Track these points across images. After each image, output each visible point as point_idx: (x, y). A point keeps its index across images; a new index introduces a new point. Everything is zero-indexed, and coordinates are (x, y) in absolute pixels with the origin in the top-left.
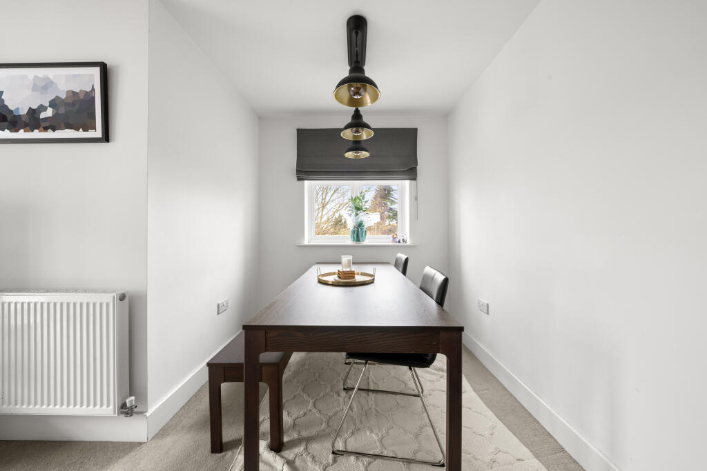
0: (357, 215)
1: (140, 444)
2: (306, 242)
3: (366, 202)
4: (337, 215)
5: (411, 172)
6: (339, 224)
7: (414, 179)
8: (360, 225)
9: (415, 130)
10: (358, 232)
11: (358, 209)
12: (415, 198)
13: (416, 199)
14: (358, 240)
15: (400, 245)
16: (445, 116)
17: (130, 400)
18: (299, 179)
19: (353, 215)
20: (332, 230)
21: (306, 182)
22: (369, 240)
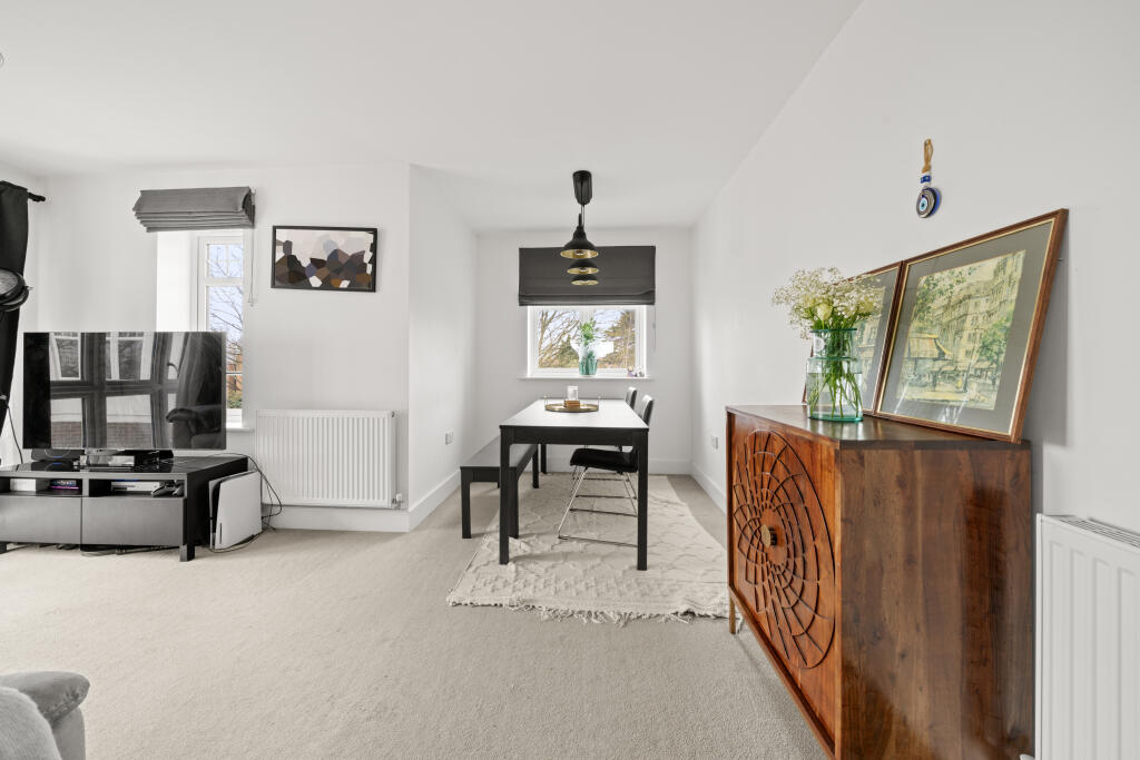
0: (586, 344)
1: (404, 533)
2: (529, 375)
3: (597, 330)
4: (565, 338)
5: (648, 296)
6: (566, 353)
7: (652, 303)
8: (590, 356)
9: (653, 249)
10: (588, 364)
11: (588, 337)
12: (652, 326)
13: (654, 326)
14: (588, 373)
15: (634, 378)
16: (688, 233)
17: (398, 497)
18: (522, 304)
19: (582, 344)
20: (557, 362)
21: (529, 307)
22: (599, 374)
